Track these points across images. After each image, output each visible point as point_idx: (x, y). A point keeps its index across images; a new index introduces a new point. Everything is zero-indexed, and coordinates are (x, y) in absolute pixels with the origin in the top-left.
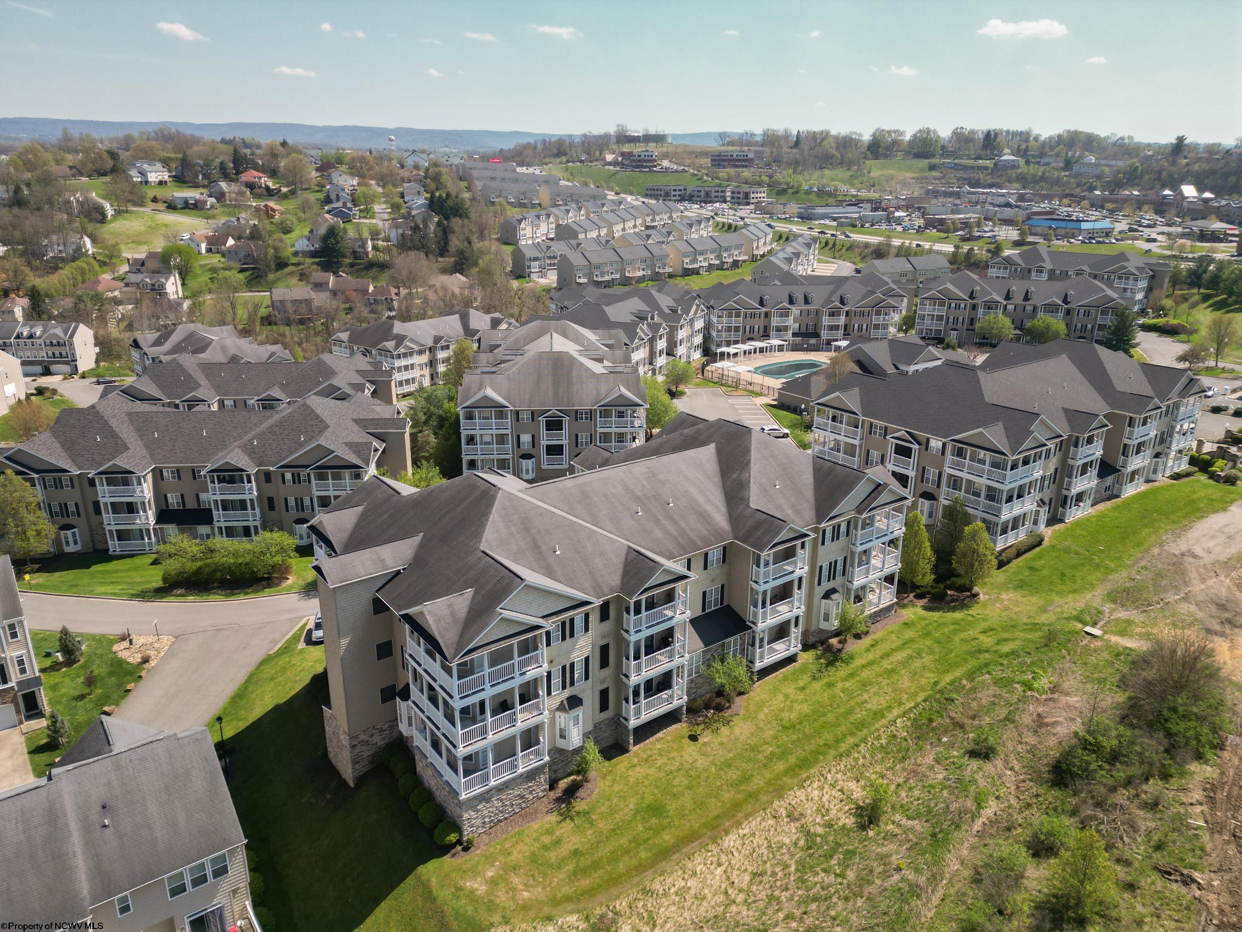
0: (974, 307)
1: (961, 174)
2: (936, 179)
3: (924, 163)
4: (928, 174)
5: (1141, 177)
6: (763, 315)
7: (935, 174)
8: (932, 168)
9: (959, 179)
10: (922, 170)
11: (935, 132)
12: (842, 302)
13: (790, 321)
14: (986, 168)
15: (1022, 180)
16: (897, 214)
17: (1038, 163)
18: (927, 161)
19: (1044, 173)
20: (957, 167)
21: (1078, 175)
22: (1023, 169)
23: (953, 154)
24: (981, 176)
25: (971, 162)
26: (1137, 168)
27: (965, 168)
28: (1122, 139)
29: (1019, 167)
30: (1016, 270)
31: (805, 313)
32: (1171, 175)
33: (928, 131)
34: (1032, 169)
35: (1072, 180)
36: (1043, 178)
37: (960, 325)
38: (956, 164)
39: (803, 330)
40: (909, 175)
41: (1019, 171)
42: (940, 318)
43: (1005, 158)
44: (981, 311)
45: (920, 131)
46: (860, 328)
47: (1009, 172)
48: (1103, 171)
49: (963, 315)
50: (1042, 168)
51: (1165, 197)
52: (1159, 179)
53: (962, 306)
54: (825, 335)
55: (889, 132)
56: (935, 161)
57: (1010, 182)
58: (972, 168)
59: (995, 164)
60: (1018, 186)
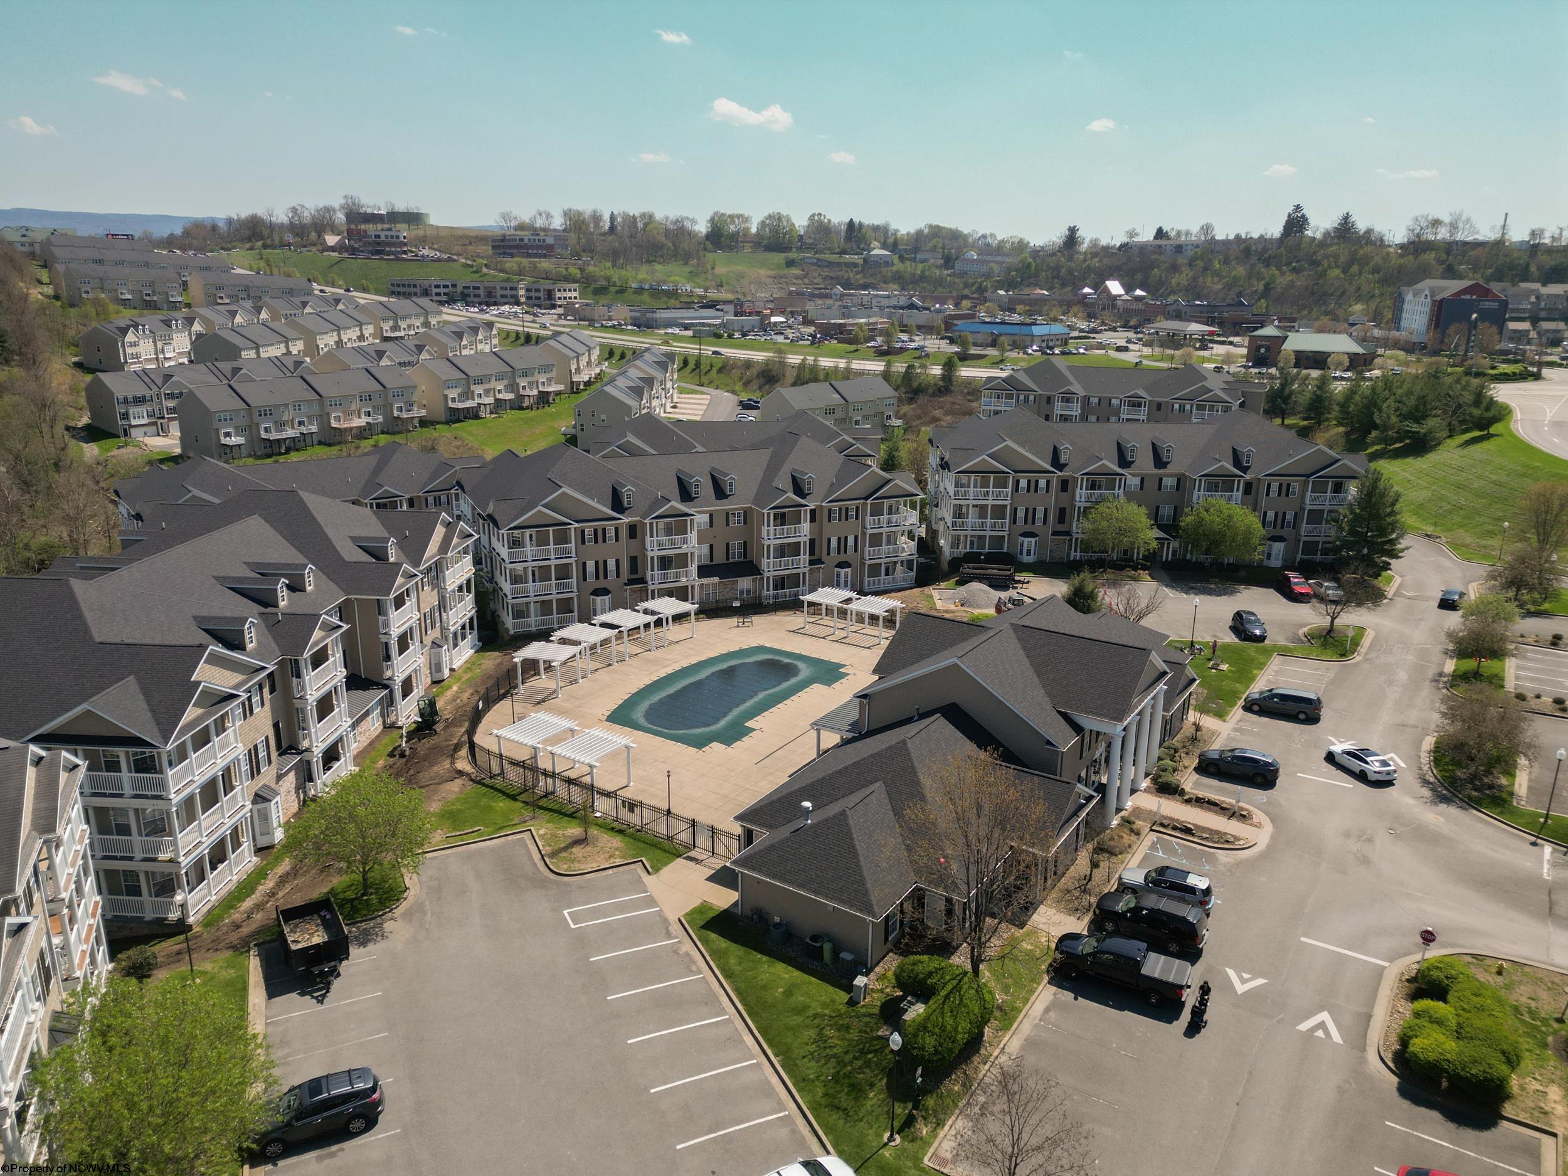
0: (1065, 485)
1: (826, 272)
2: (797, 278)
3: (779, 258)
4: (786, 271)
5: (1037, 275)
6: (624, 534)
7: (796, 271)
8: (790, 263)
9: (825, 278)
10: (778, 267)
11: (788, 219)
12: (799, 490)
13: (693, 545)
14: (855, 265)
15: (899, 279)
16: (774, 319)
17: (914, 260)
18: (783, 255)
19: (923, 271)
20: (820, 263)
21: (962, 274)
22: (898, 266)
23: (810, 247)
24: (851, 275)
25: (834, 258)
26: (1030, 264)
27: (830, 264)
28: (984, 236)
29: (893, 264)
30: (1027, 399)
31: (720, 520)
32: (1070, 272)
33: (779, 218)
34: (908, 266)
35: (957, 280)
36: (923, 278)
37: (1039, 522)
38: (818, 260)
39: (720, 558)
40: (763, 272)
41: (894, 268)
42: (999, 512)
43: (876, 252)
44: (1081, 495)
45: (770, 217)
46: (843, 543)
47: (884, 270)
48: (991, 269)
49: (1047, 502)
50: (920, 266)
51: (1085, 296)
52: (1057, 277)
53: (1042, 483)
54: (770, 567)
55: (731, 217)
56: (793, 255)
57: (885, 282)
58: (838, 264)
59: (865, 260)
60: (896, 287)
